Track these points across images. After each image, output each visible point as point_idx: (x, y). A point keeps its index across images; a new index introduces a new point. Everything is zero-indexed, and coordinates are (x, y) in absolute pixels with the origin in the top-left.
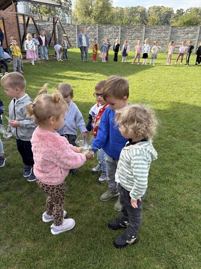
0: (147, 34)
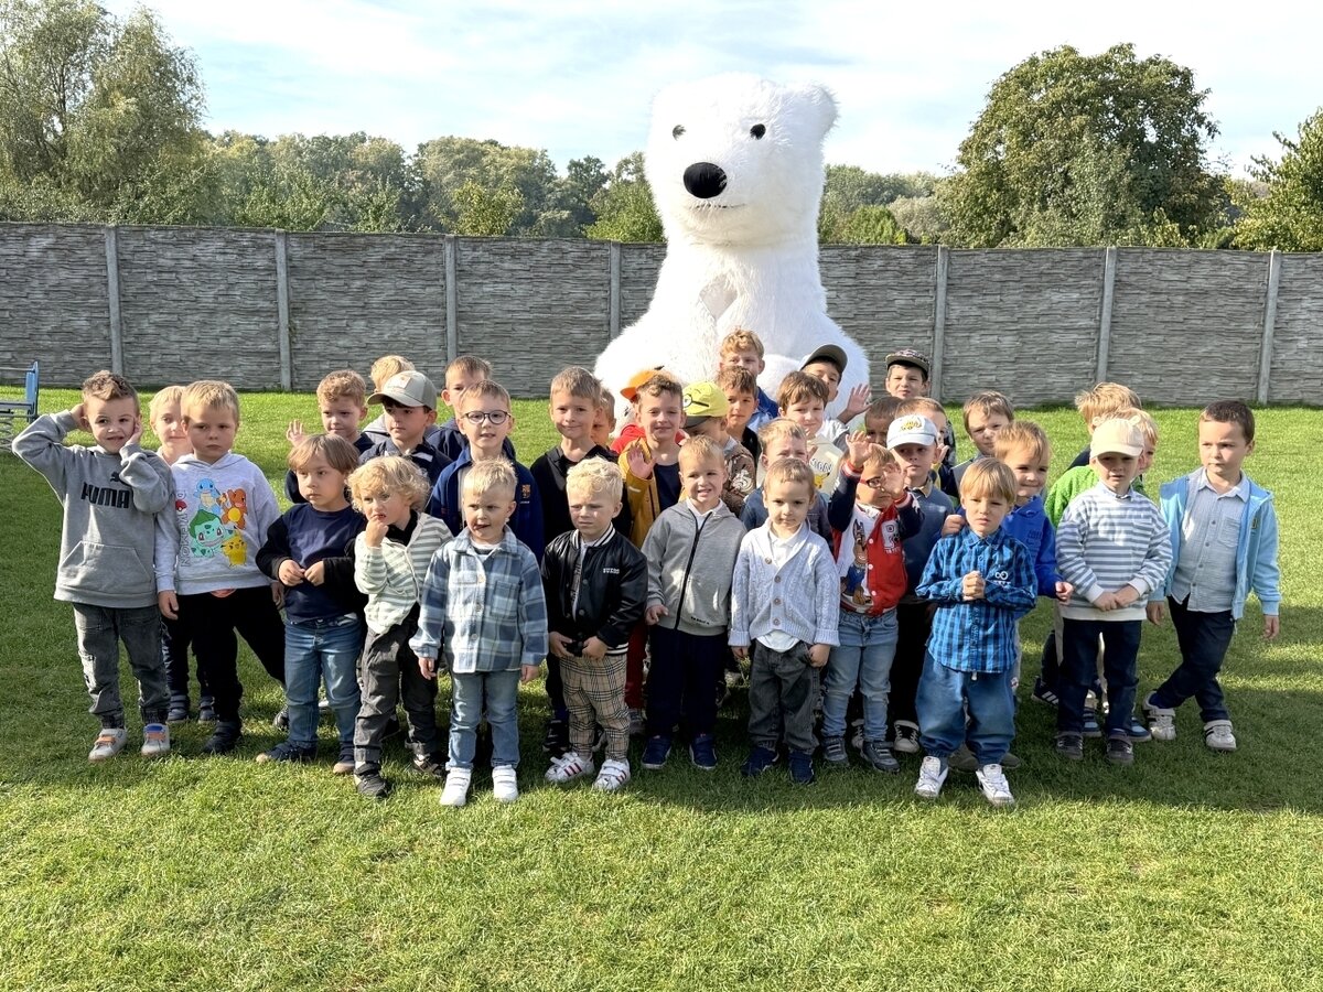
0: (474, 288)
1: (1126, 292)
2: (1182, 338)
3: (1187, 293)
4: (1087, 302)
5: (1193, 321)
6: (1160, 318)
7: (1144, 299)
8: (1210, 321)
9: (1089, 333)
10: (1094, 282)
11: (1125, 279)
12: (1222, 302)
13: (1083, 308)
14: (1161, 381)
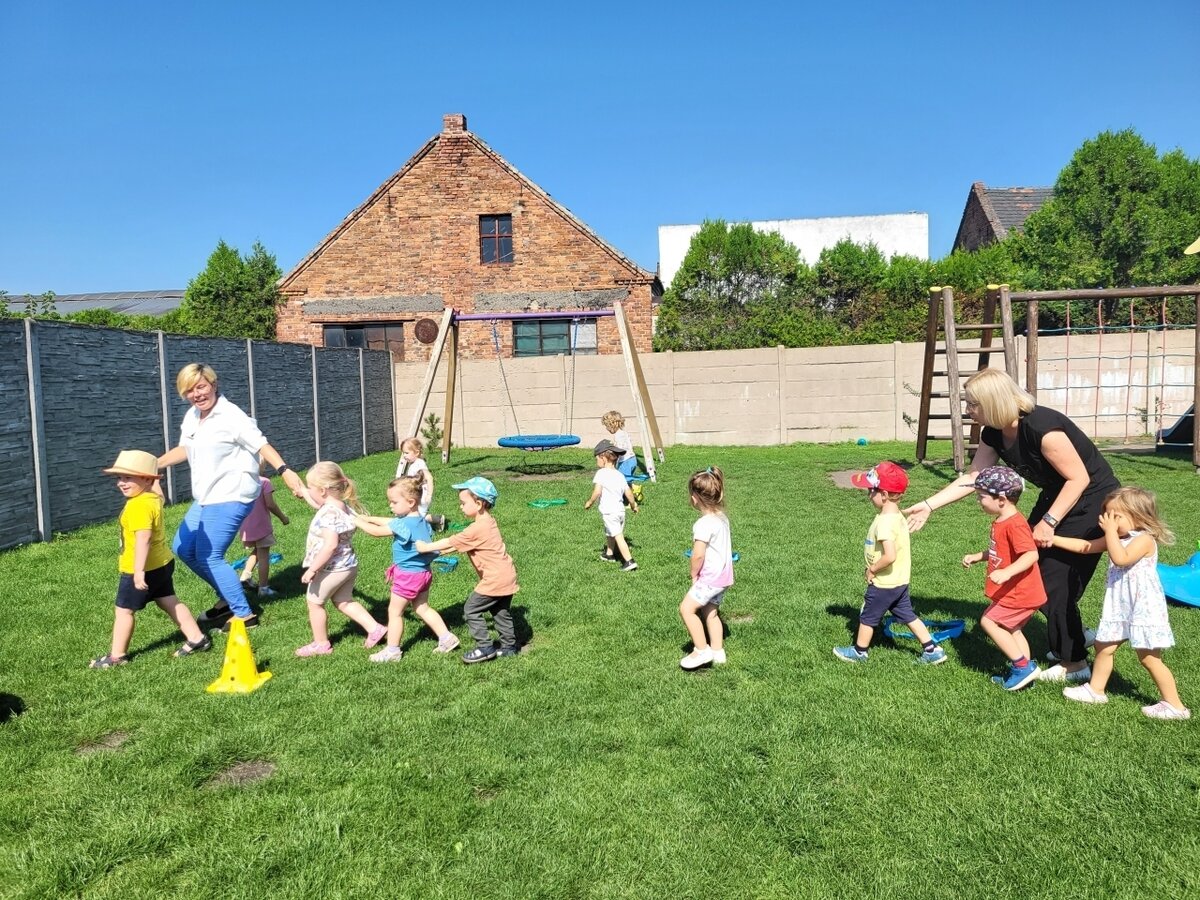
1: (52, 380)
2: (105, 437)
3: (103, 379)
4: (14, 396)
5: (112, 414)
6: (85, 412)
7: (68, 389)
8: (125, 413)
9: (21, 440)
10: (17, 367)
11: (45, 362)
12: (131, 391)
13: (9, 405)
14: (96, 492)
